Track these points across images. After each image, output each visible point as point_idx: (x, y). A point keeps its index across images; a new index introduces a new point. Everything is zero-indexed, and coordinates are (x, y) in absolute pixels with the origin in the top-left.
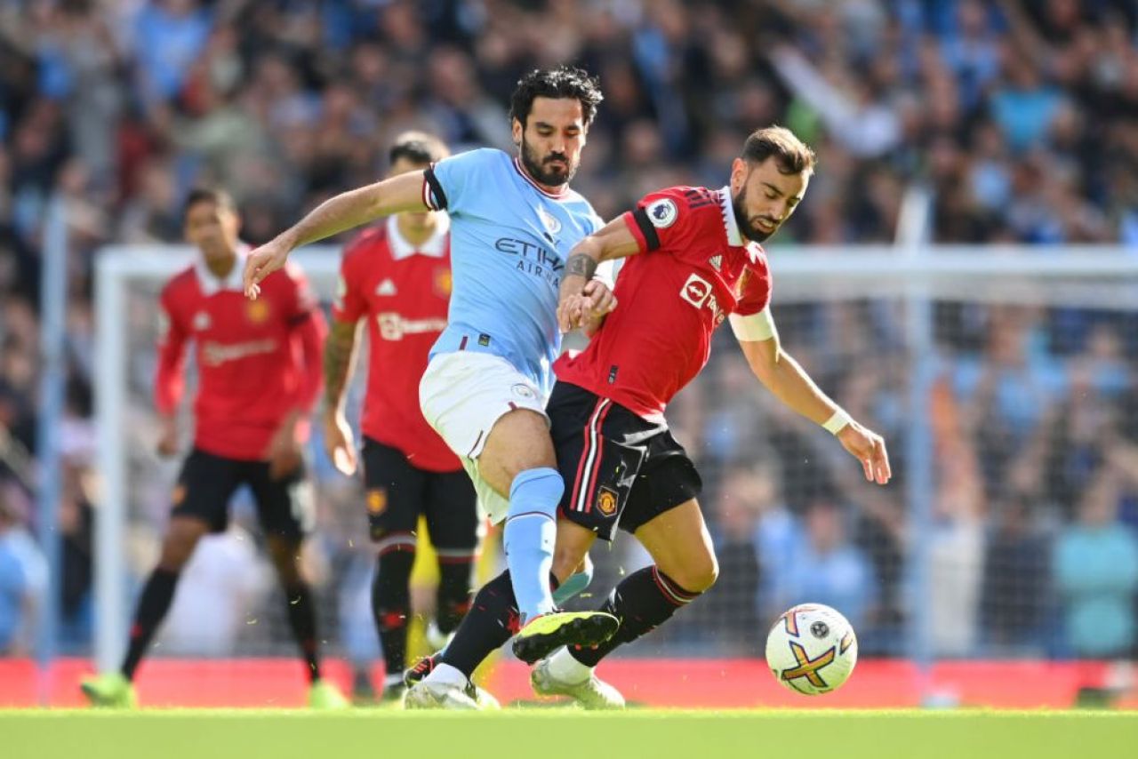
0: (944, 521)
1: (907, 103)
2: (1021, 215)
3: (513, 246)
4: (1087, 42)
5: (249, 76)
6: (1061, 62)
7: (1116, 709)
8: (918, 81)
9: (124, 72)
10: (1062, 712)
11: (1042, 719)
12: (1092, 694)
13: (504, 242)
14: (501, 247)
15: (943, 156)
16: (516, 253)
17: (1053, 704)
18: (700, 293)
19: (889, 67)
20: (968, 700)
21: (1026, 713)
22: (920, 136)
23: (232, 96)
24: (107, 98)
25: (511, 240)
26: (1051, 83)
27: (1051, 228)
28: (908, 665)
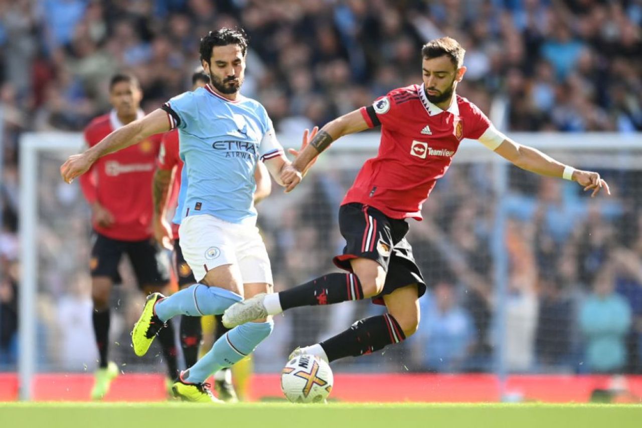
0: (515, 293)
1: (494, 49)
2: (559, 115)
3: (223, 145)
4: (599, 14)
5: (110, 33)
6: (583, 25)
7: (614, 402)
8: (499, 36)
9: (37, 31)
10: (582, 405)
11: (571, 409)
12: (601, 394)
13: (216, 144)
14: (216, 147)
15: (514, 80)
16: (225, 149)
17: (578, 400)
18: (422, 150)
19: (483, 28)
20: (528, 397)
21: (562, 405)
22: (500, 69)
23: (100, 45)
24: (27, 45)
25: (221, 142)
26: (577, 38)
27: (577, 122)
28: (492, 377)
